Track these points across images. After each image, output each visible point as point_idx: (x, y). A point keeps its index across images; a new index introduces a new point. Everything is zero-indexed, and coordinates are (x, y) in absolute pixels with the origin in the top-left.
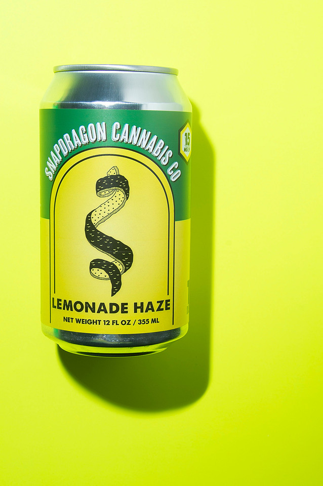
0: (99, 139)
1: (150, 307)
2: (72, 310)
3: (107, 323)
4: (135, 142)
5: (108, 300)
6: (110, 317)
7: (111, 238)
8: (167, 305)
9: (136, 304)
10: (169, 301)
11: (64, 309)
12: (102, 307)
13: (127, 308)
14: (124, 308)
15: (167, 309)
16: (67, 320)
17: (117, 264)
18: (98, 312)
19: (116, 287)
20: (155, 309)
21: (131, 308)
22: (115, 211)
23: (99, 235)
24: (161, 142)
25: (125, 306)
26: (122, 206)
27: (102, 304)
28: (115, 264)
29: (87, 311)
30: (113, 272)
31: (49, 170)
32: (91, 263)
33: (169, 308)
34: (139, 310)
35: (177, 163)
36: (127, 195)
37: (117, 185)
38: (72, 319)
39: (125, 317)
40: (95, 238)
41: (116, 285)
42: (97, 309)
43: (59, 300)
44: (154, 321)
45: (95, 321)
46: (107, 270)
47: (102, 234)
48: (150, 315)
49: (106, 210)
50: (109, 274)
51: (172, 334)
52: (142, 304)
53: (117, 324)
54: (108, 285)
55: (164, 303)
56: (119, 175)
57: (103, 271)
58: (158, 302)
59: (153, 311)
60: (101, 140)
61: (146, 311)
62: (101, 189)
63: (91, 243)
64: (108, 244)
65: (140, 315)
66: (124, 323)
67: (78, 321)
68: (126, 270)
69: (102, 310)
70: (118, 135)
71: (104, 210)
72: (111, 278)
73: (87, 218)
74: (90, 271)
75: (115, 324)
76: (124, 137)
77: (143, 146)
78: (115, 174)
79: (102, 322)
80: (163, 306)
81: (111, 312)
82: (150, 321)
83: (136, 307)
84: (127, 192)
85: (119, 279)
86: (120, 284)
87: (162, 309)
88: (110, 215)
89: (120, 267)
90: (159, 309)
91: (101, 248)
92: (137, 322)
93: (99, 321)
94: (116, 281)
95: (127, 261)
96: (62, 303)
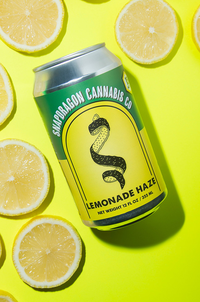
0: (80, 102)
1: (145, 187)
2: (101, 206)
3: (125, 205)
4: (101, 96)
5: (120, 192)
6: (125, 201)
7: (109, 157)
8: (153, 181)
9: (137, 188)
10: (153, 178)
11: (96, 207)
12: (119, 197)
13: (133, 193)
14: (131, 193)
15: (154, 183)
16: (100, 213)
17: (118, 170)
18: (118, 201)
19: (122, 183)
20: (149, 186)
21: (135, 191)
22: (106, 140)
23: (101, 157)
24: (115, 89)
25: (132, 192)
26: (108, 135)
27: (118, 196)
28: (117, 170)
29: (110, 204)
30: (118, 175)
31: (56, 131)
32: (103, 175)
33: (155, 183)
34: (140, 191)
35: (127, 97)
36: (108, 128)
37: (101, 124)
38: (103, 211)
39: (134, 198)
40: (100, 160)
41: (122, 182)
42: (116, 200)
43: (91, 204)
44: (150, 193)
45: (118, 207)
46: (113, 176)
47: (103, 156)
48: (147, 191)
49: (100, 141)
50: (116, 177)
51: (162, 196)
52: (140, 186)
53: (131, 204)
54: (118, 183)
55: (151, 181)
56: (100, 118)
57: (111, 177)
58: (148, 182)
59: (148, 188)
60: (82, 102)
61: (144, 190)
62: (92, 131)
63: (98, 164)
64: (109, 160)
65: (142, 194)
66: (135, 201)
67: (107, 211)
68: (124, 171)
69: (120, 200)
70: (91, 95)
71: (99, 142)
72: (118, 179)
73: (91, 150)
74: (104, 180)
75: (130, 204)
76: (95, 95)
77: (107, 96)
78: (98, 119)
79: (122, 207)
80: (152, 183)
81: (125, 198)
82: (148, 194)
83: (138, 190)
84: (108, 126)
85: (122, 177)
86: (124, 180)
87: (152, 185)
88: (103, 143)
89: (120, 171)
90: (150, 186)
91: (105, 164)
92: (142, 198)
93: (120, 206)
94: (121, 180)
95: (123, 166)
96: (94, 204)
